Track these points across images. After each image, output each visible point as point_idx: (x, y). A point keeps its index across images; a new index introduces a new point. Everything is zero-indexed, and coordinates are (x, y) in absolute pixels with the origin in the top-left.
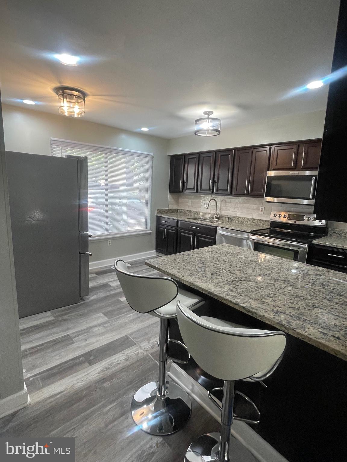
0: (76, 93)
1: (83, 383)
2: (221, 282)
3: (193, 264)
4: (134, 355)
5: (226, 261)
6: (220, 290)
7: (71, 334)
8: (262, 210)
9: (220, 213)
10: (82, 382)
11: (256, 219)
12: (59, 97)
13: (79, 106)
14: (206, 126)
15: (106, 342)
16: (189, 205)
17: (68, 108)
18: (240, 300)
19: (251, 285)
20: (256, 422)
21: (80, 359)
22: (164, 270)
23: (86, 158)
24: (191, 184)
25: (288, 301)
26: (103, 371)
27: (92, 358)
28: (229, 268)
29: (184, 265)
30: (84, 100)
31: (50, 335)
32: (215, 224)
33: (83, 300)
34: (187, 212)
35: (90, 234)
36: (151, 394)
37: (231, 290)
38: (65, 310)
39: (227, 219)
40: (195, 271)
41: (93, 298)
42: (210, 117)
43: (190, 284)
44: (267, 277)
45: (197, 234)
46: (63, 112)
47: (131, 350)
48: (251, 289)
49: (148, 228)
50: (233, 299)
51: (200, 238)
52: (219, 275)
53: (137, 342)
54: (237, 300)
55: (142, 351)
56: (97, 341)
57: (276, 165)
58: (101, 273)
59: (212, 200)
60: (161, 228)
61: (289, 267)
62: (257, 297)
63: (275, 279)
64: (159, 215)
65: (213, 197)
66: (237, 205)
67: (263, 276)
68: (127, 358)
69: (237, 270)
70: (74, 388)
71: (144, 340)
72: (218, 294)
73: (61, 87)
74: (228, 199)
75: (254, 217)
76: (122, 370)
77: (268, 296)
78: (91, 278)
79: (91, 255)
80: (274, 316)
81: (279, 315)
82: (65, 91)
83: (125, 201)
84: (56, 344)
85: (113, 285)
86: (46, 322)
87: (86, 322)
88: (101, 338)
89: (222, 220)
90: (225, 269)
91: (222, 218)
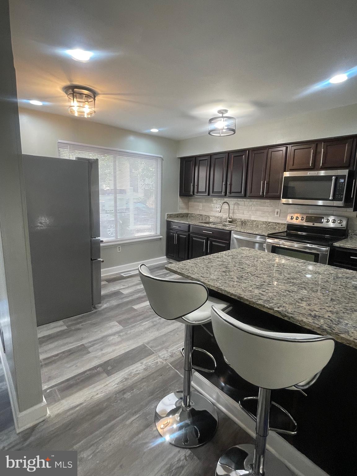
0: (86, 92)
1: (103, 394)
2: (250, 286)
3: (216, 268)
4: (153, 364)
5: (249, 265)
6: (250, 295)
7: (86, 344)
8: (277, 213)
9: (233, 216)
10: (101, 394)
11: (272, 222)
12: (68, 96)
13: (90, 105)
14: (221, 125)
15: (123, 352)
16: (200, 209)
17: (78, 107)
18: (274, 304)
19: (282, 289)
20: (293, 433)
21: (98, 369)
22: (186, 274)
23: (97, 160)
24: (202, 186)
25: (324, 305)
26: (122, 382)
27: (109, 368)
28: (254, 272)
29: (207, 270)
30: (95, 100)
31: (64, 345)
32: (227, 227)
33: (95, 308)
34: (198, 217)
35: (101, 239)
36: (176, 405)
37: (262, 295)
38: (77, 319)
39: (240, 223)
40: (219, 276)
41: (105, 306)
42: (224, 115)
43: (217, 289)
44: (295, 280)
45: (210, 239)
46: (72, 111)
47: (150, 360)
48: (282, 293)
49: (159, 233)
50: (266, 304)
51: (213, 243)
52: (246, 279)
53: (155, 351)
54: (271, 305)
55: (161, 360)
56: (114, 351)
57: (293, 165)
58: (112, 280)
59: (225, 203)
60: (172, 234)
61: (317, 270)
62: (291, 301)
63: (304, 282)
64: (170, 220)
65: (226, 200)
66: (252, 208)
67: (291, 279)
68: (146, 368)
69: (264, 274)
70: (93, 400)
71: (162, 348)
72: (249, 299)
73: (72, 85)
74: (241, 201)
75: (269, 220)
76: (142, 380)
77: (302, 300)
78: (103, 285)
79: (103, 261)
80: (313, 321)
81: (318, 319)
82: (75, 90)
83: (131, 206)
84: (71, 354)
85: (125, 292)
86: (58, 332)
87: (101, 331)
88: (117, 347)
89: (235, 224)
90: (250, 272)
91: (235, 221)
